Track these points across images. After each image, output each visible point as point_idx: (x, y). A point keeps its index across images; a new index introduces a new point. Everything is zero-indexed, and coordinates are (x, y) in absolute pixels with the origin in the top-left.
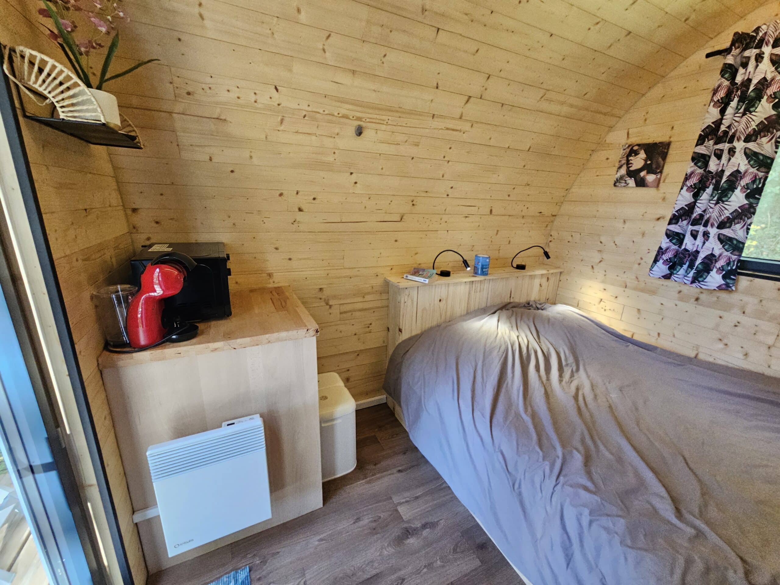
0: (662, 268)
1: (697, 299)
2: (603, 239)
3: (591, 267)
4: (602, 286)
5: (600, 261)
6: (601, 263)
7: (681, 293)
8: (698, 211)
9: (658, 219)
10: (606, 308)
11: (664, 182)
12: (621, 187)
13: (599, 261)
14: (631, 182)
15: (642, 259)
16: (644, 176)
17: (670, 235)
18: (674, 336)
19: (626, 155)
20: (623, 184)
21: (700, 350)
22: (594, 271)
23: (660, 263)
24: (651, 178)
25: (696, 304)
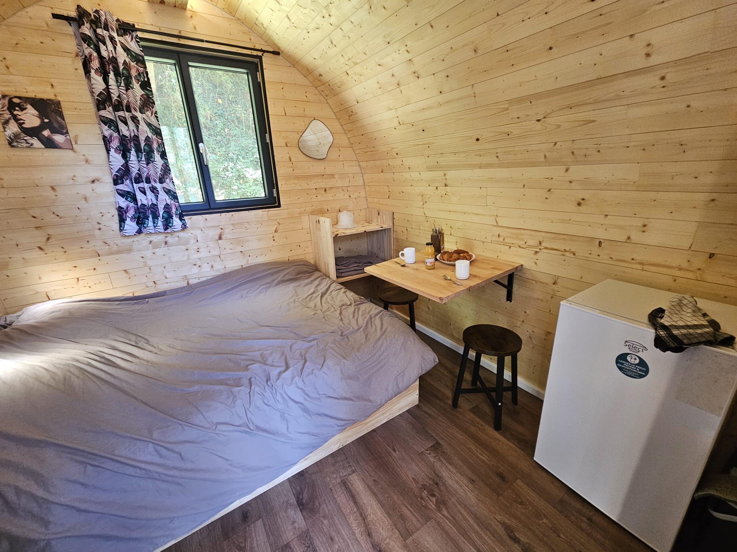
0: (131, 226)
1: (166, 243)
2: (36, 212)
3: (37, 249)
4: (69, 265)
5: (48, 239)
6: (50, 240)
7: (152, 242)
8: (134, 171)
9: (93, 182)
10: (89, 285)
11: (76, 143)
12: (23, 148)
13: (45, 239)
14: (36, 142)
15: (99, 223)
16: (49, 136)
17: (123, 194)
18: (166, 278)
19: (6, 108)
20: (25, 145)
21: (188, 277)
22: (46, 251)
23: (128, 221)
24: (59, 138)
25: (168, 247)
